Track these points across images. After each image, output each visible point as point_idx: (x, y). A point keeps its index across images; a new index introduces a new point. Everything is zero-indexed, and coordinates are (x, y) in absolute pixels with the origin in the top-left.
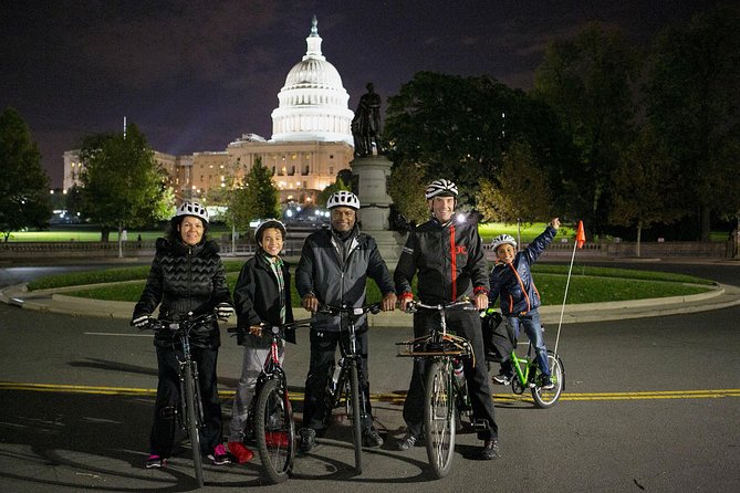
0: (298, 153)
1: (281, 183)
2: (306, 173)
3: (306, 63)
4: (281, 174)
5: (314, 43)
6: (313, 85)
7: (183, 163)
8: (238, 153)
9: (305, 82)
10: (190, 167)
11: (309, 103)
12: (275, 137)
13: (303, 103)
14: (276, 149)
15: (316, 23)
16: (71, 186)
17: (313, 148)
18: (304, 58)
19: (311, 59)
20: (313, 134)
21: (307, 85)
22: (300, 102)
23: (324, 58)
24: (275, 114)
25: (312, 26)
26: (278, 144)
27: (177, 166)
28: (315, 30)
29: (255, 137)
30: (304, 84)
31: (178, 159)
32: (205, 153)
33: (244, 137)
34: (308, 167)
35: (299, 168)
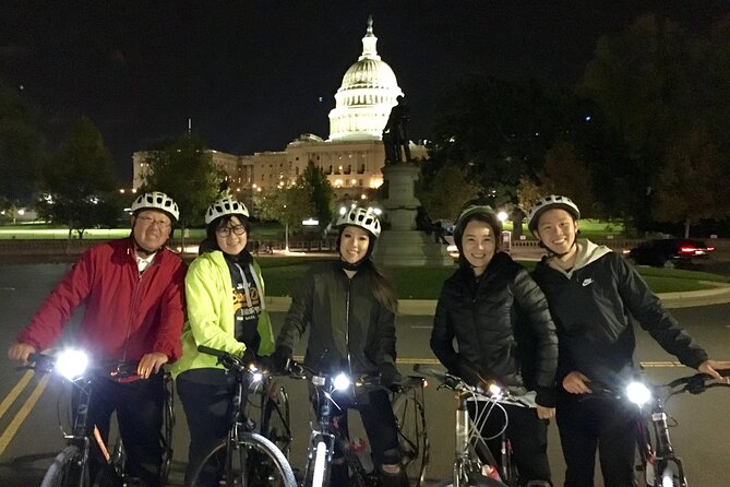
0: (354, 152)
1: (337, 182)
2: (361, 172)
3: (362, 63)
4: (337, 173)
5: (370, 43)
6: (368, 85)
7: (245, 162)
8: (298, 153)
9: (360, 82)
10: (252, 166)
11: (365, 103)
12: (333, 137)
13: (359, 103)
14: (334, 148)
15: (371, 23)
16: (139, 186)
17: (367, 147)
18: (360, 59)
19: (366, 59)
20: (369, 133)
21: (362, 85)
22: (356, 102)
23: (379, 57)
24: (332, 115)
25: (367, 26)
26: (336, 143)
27: (239, 166)
28: (370, 30)
29: (313, 137)
30: (360, 84)
31: (240, 159)
32: (266, 153)
33: (303, 137)
34: (363, 166)
35: (355, 167)
